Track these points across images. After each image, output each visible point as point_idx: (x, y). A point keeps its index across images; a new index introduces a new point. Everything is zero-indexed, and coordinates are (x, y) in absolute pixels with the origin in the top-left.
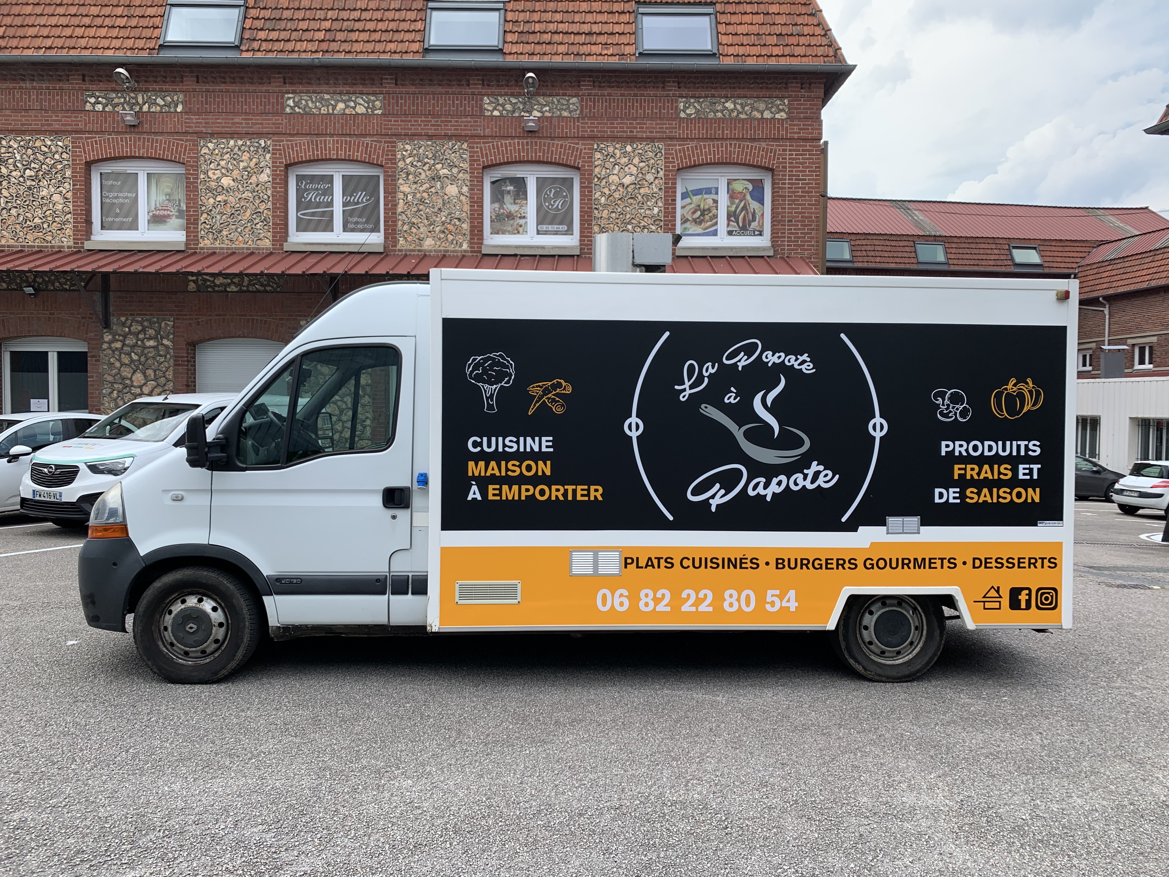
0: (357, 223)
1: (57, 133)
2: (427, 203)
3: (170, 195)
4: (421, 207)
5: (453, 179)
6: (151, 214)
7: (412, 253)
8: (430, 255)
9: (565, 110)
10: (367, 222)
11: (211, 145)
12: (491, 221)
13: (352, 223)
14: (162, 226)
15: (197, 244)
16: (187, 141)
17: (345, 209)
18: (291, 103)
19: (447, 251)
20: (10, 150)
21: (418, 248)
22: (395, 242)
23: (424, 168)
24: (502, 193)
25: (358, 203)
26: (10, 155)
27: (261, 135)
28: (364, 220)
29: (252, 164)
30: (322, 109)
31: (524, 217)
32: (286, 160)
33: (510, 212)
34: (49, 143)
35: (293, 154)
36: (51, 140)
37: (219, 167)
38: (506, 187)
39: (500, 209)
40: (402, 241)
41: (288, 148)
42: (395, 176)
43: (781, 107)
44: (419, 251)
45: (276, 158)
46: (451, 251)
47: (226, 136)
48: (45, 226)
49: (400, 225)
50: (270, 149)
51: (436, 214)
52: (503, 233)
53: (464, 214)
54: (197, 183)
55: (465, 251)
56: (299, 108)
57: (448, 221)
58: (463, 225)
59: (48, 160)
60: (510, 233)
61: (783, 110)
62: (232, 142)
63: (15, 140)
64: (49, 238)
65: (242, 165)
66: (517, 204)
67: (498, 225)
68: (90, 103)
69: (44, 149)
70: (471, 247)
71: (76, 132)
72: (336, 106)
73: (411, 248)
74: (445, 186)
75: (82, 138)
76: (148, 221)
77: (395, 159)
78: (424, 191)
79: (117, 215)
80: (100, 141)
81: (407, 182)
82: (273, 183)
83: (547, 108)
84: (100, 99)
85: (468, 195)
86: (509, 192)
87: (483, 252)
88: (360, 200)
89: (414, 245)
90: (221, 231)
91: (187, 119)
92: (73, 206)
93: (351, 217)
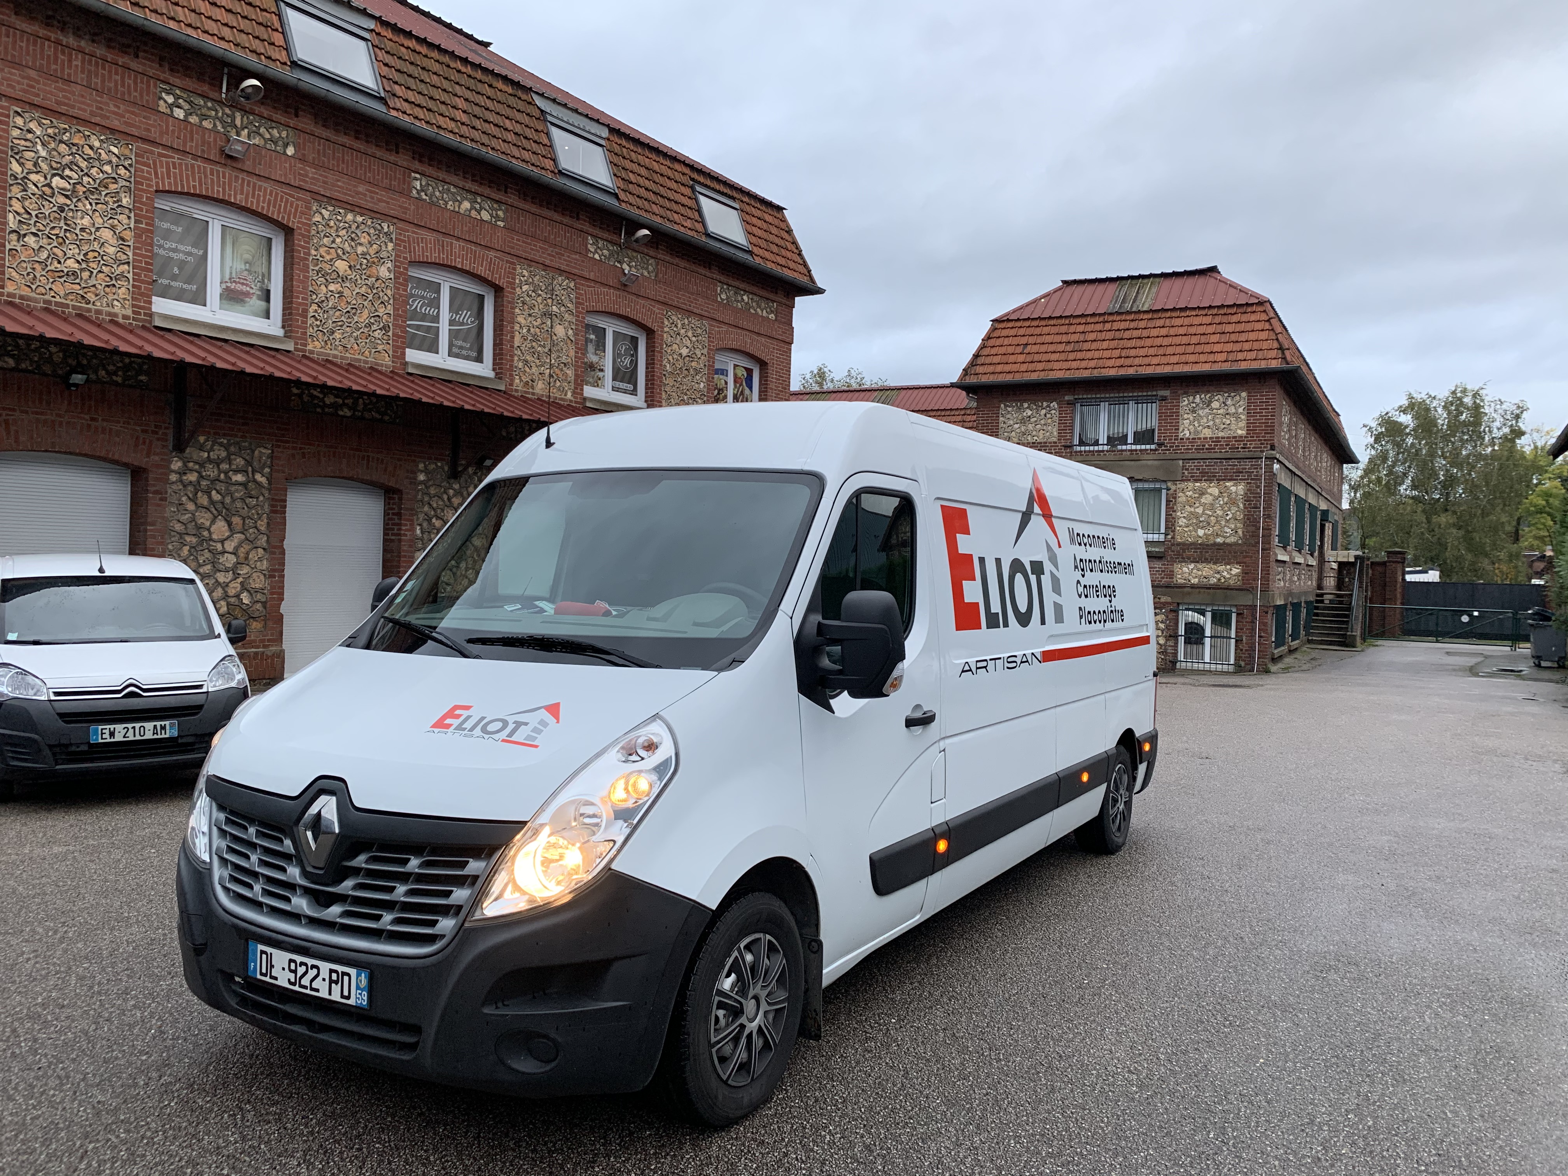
0: (461, 348)
1: (113, 133)
2: (538, 340)
3: (250, 264)
5: (561, 319)
6: (224, 286)
7: (526, 395)
9: (646, 270)
10: (471, 349)
11: (325, 213)
13: (457, 347)
14: (238, 307)
15: (305, 345)
17: (450, 328)
18: (418, 184)
19: (556, 398)
20: (29, 136)
21: (532, 390)
22: (510, 380)
23: (538, 300)
25: (462, 324)
26: (28, 144)
28: (468, 345)
30: (449, 203)
32: (411, 256)
33: (592, 362)
34: (97, 144)
35: (418, 250)
37: (334, 245)
38: (589, 334)
40: (517, 380)
41: (414, 242)
42: (512, 303)
43: (772, 309)
44: (534, 394)
45: (399, 250)
46: (559, 399)
48: (86, 275)
49: (515, 361)
50: (393, 237)
51: (546, 355)
53: (570, 360)
54: (311, 260)
55: (570, 401)
56: (426, 195)
58: (568, 372)
59: (94, 171)
61: (773, 312)
62: (350, 217)
63: (39, 123)
64: (91, 297)
66: (597, 354)
68: (166, 102)
69: (88, 150)
70: (575, 397)
71: (145, 140)
72: (462, 204)
73: (525, 389)
74: (554, 324)
75: (152, 152)
76: (221, 295)
77: (514, 284)
78: (537, 327)
79: (174, 278)
80: (180, 164)
81: (522, 312)
82: (396, 283)
83: (634, 264)
84: (181, 101)
85: (572, 339)
86: (590, 341)
87: (584, 404)
88: (466, 320)
89: (529, 387)
90: (333, 333)
91: (301, 169)
92: (134, 254)
93: (457, 340)
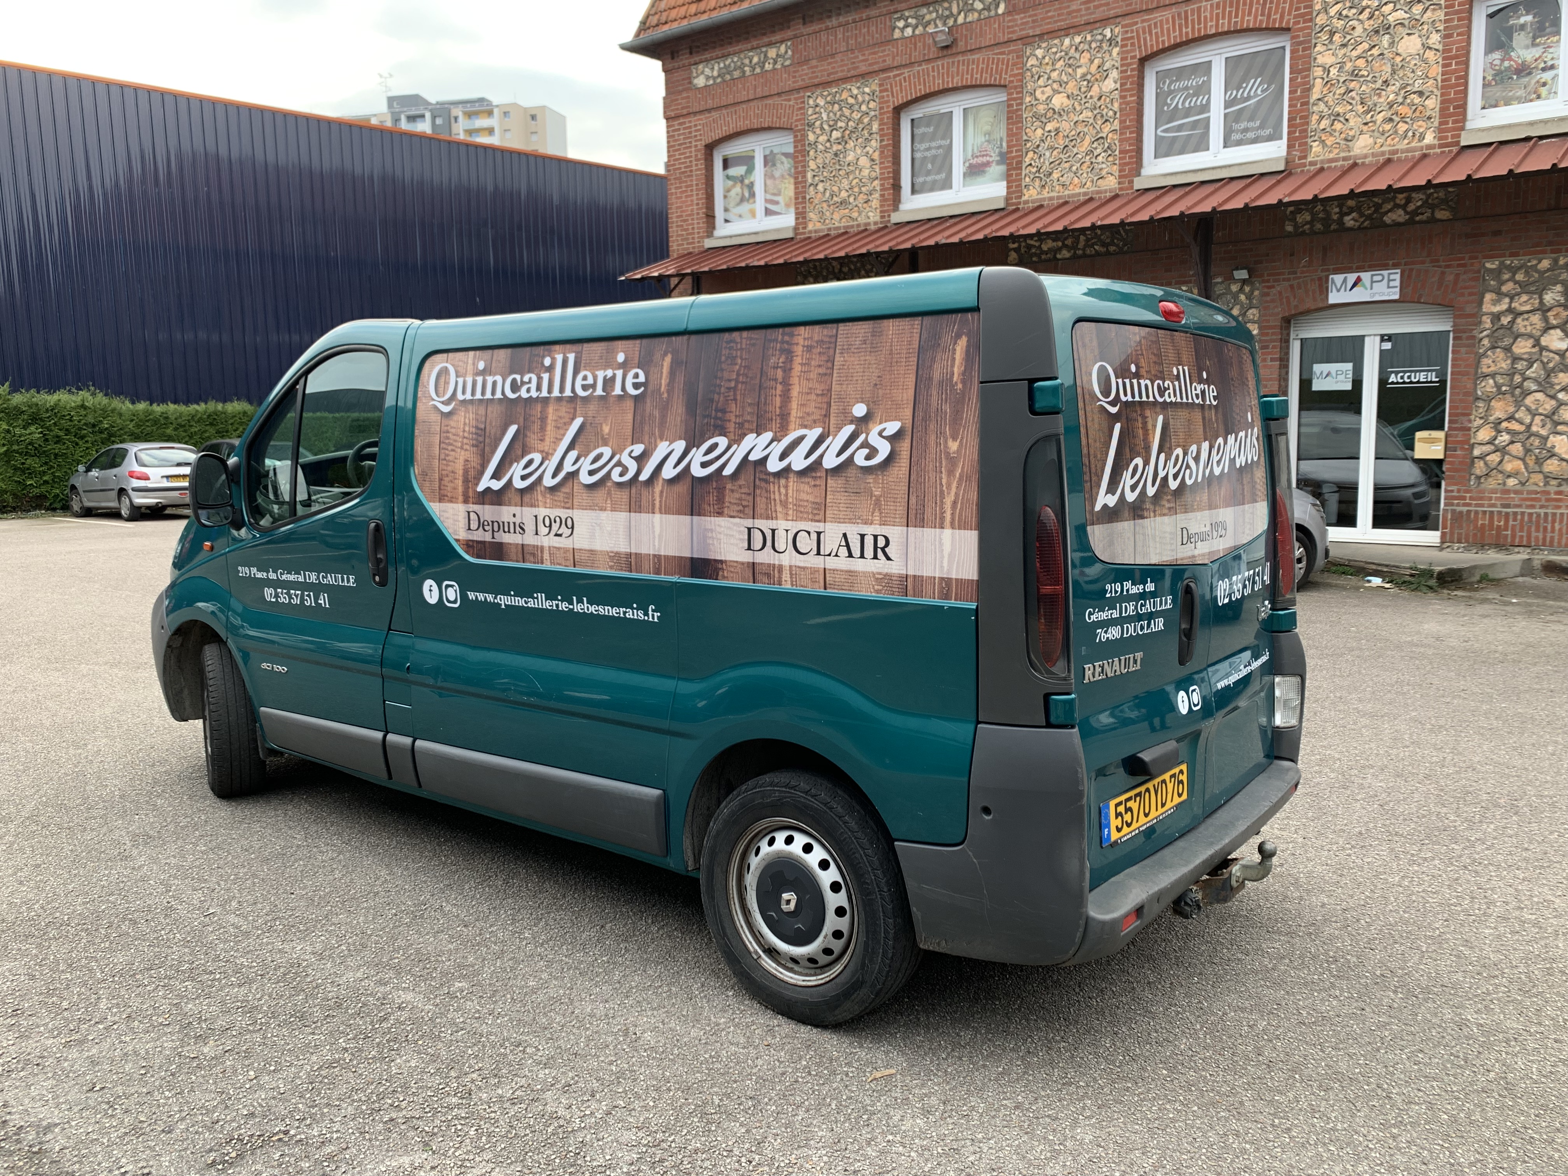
0: (1246, 130)
1: (863, 76)
2: (1363, 76)
3: (989, 134)
4: (1352, 85)
5: (1413, 25)
6: (967, 164)
7: (1333, 165)
8: (1363, 163)
10: (1262, 127)
11: (1039, 53)
12: (1484, 86)
13: (1237, 131)
14: (980, 179)
15: (1020, 197)
16: (1010, 52)
17: (1228, 111)
19: (1396, 152)
20: (818, 109)
21: (1342, 155)
22: (1305, 150)
23: (1361, 17)
24: (1509, 32)
25: (1249, 98)
26: (817, 116)
27: (1105, 21)
28: (1258, 123)
29: (1093, 69)
31: (1552, 67)
32: (1140, 51)
33: (1524, 62)
34: (855, 91)
35: (1151, 40)
36: (858, 88)
37: (1050, 82)
38: (1519, 18)
39: (1502, 60)
40: (1316, 147)
41: (1144, 33)
42: (1310, 41)
44: (1345, 159)
45: (1127, 52)
46: (1403, 151)
47: (1060, 33)
48: (851, 199)
49: (1314, 122)
50: (1119, 39)
51: (1378, 92)
52: (1507, 104)
53: (1431, 81)
54: (1021, 110)
55: (1429, 147)
57: (1400, 100)
58: (1427, 102)
59: (854, 115)
60: (1521, 100)
62: (1067, 41)
63: (822, 95)
64: (855, 215)
65: (1080, 72)
66: (1538, 45)
67: (1497, 92)
68: (898, 28)
69: (851, 101)
70: (1440, 139)
71: (883, 70)
73: (1331, 156)
74: (1397, 40)
75: (889, 77)
76: (965, 174)
77: (1311, 13)
78: (1359, 57)
79: (928, 173)
80: (909, 76)
81: (1330, 47)
82: (1122, 91)
84: (910, 20)
85: (1440, 47)
86: (1523, 27)
87: (1463, 144)
88: (1252, 93)
89: (1337, 151)
90: (1050, 174)
91: (1010, 21)
92: (881, 169)
93: (1237, 123)
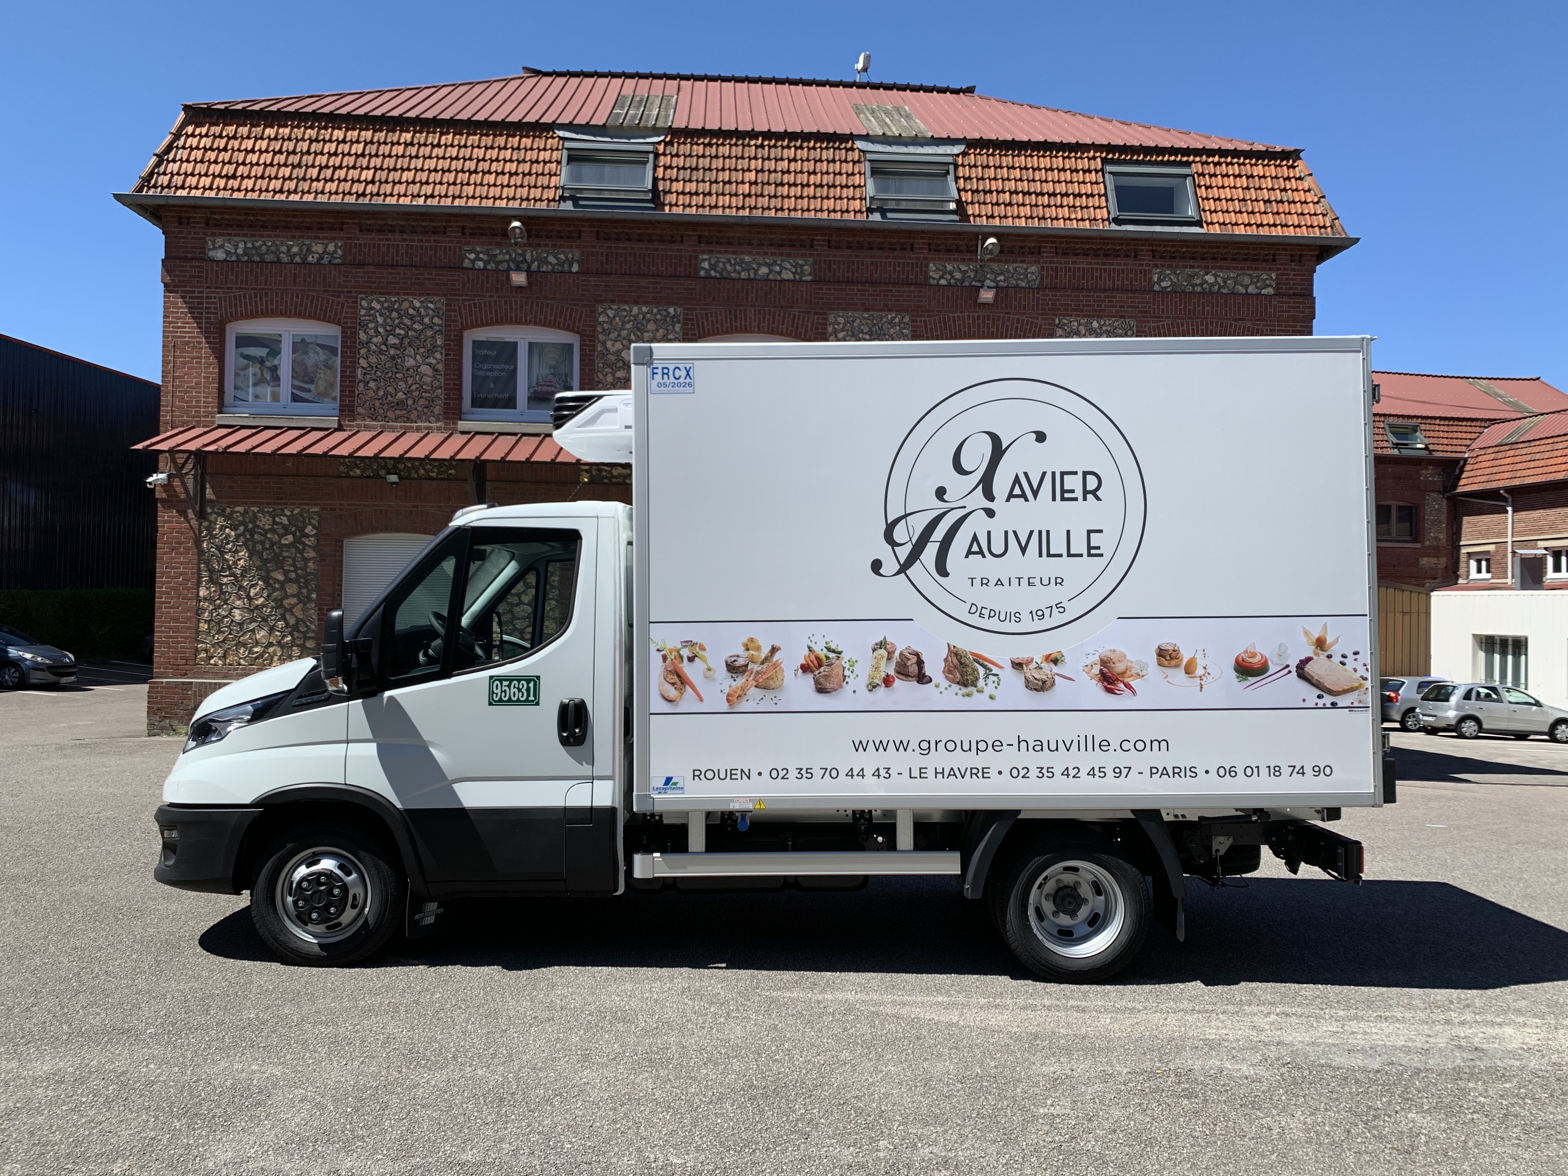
1: (430, 294)
3: (555, 369)
6: (532, 390)
9: (1022, 280)
11: (611, 313)
14: (544, 405)
16: (583, 306)
18: (706, 265)
20: (372, 312)
26: (371, 318)
27: (670, 301)
29: (658, 335)
30: (743, 273)
32: (698, 331)
34: (418, 305)
35: (708, 325)
36: (421, 302)
37: (620, 338)
41: (702, 318)
43: (1267, 282)
45: (688, 329)
47: (629, 301)
48: (410, 402)
50: (681, 318)
54: (593, 355)
56: (715, 271)
59: (416, 326)
61: (1271, 286)
63: (378, 302)
65: (646, 336)
68: (469, 259)
69: (411, 311)
71: (452, 293)
72: (758, 270)
75: (458, 300)
76: (529, 398)
77: (826, 334)
79: (490, 391)
80: (480, 304)
83: (1002, 278)
84: (481, 256)
91: (584, 280)
92: (445, 379)
